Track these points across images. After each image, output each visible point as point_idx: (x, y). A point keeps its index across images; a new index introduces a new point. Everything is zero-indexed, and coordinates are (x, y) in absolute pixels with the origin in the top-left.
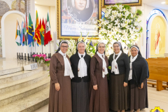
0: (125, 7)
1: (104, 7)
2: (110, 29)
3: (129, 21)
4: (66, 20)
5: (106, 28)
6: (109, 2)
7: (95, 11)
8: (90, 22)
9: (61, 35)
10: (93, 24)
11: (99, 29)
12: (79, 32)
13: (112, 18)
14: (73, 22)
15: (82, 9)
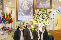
0: (45, 10)
1: (36, 9)
2: (38, 19)
3: (46, 15)
4: (20, 14)
5: (37, 18)
6: (38, 8)
7: (32, 11)
8: (30, 15)
9: (17, 21)
10: (31, 16)
11: (33, 18)
12: (25, 19)
13: (39, 14)
14: (23, 15)
15: (27, 10)
